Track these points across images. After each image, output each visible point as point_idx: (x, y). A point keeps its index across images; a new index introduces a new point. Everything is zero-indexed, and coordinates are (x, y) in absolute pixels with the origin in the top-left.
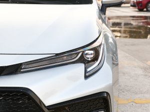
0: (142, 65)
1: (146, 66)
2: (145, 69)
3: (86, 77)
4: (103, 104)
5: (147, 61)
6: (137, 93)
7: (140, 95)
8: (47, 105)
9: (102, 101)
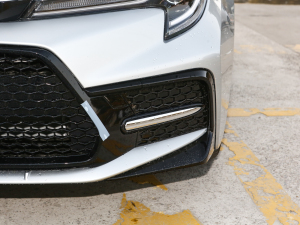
0: (283, 51)
1: (290, 52)
2: (289, 58)
3: (168, 38)
4: (200, 94)
5: (294, 44)
6: (269, 99)
7: (275, 103)
8: (85, 86)
9: (197, 87)
